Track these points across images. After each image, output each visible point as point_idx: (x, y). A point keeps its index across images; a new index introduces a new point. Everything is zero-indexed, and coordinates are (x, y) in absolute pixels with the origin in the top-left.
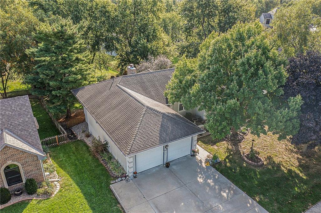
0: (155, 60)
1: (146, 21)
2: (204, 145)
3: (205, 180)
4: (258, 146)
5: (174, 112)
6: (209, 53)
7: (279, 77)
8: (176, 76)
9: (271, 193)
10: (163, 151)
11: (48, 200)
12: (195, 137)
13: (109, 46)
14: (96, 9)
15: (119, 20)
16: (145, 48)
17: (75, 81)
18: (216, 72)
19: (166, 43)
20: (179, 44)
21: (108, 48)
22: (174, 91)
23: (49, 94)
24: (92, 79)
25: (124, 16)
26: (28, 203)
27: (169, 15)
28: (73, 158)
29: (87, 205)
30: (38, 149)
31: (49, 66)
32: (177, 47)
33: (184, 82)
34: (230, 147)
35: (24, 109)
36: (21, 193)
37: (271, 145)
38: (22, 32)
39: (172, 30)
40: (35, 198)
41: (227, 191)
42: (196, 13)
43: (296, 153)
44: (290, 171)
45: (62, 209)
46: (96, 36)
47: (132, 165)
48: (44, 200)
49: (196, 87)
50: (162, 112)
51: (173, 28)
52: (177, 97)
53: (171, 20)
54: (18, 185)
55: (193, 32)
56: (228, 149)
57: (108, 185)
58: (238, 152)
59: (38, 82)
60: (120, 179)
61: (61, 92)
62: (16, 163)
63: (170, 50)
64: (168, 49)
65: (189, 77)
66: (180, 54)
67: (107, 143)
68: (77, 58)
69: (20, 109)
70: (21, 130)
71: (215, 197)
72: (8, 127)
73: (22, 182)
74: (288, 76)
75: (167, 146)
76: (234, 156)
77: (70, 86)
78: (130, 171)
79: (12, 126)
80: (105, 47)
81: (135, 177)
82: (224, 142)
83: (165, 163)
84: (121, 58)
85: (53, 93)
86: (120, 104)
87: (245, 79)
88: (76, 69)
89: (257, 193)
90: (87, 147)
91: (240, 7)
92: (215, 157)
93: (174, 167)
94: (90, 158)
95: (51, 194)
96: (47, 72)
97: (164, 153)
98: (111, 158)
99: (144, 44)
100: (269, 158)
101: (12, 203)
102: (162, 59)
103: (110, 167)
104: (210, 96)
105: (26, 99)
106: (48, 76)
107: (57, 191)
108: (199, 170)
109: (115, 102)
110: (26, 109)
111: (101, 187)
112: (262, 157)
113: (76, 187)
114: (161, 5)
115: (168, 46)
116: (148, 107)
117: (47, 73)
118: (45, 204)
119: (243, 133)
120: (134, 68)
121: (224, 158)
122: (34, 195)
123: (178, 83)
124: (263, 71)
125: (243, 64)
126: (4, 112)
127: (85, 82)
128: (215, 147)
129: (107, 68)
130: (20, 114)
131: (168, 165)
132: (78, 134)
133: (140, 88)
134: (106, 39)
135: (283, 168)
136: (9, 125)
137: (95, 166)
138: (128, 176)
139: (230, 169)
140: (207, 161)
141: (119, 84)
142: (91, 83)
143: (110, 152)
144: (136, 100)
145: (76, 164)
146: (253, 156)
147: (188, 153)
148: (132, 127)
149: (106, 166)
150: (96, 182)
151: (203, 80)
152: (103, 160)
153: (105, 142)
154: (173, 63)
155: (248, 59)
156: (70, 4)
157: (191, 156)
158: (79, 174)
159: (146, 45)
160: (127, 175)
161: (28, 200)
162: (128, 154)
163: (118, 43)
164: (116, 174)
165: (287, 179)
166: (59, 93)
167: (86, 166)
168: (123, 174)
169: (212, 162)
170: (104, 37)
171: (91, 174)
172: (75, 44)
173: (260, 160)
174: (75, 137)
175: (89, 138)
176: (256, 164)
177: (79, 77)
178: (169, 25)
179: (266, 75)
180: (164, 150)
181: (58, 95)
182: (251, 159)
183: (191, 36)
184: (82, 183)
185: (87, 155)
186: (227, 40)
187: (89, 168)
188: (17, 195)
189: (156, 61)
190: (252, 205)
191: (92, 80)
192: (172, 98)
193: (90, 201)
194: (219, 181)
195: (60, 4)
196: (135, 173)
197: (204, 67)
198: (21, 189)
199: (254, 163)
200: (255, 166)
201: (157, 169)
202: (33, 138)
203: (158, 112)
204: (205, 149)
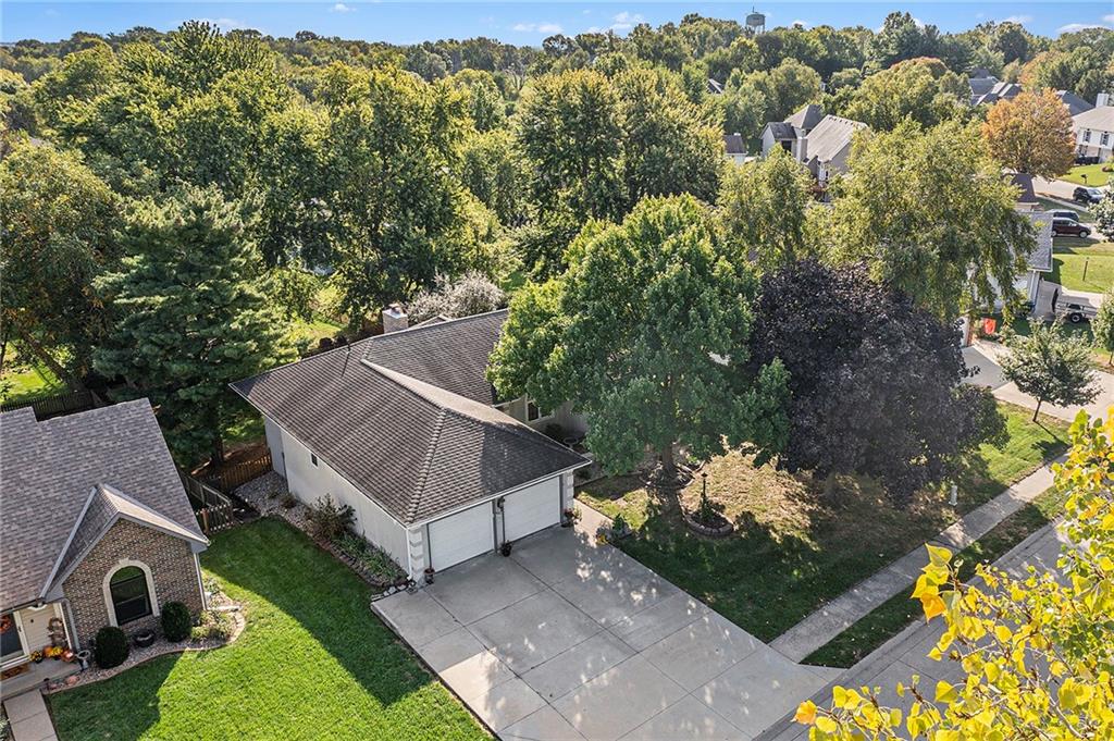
0: (454, 288)
1: (420, 171)
2: (594, 502)
3: (595, 572)
4: (724, 493)
5: (515, 422)
6: (583, 274)
7: (735, 322)
8: (511, 329)
9: (742, 586)
10: (493, 516)
11: (223, 649)
12: (569, 474)
13: (315, 249)
14: (269, 143)
15: (343, 173)
16: (423, 251)
17: (242, 358)
18: (602, 314)
19: (483, 232)
20: (520, 232)
21: (311, 257)
22: (509, 368)
23: (165, 398)
24: (283, 351)
25: (356, 161)
26: (176, 660)
27: (484, 140)
28: (261, 559)
29: (322, 651)
30: (189, 527)
31: (164, 320)
32: (516, 243)
33: (530, 344)
34: (656, 502)
35: (143, 434)
36: (151, 642)
37: (756, 487)
38: (63, 225)
39: (499, 185)
40: (188, 649)
41: (644, 591)
42: (563, 144)
43: (810, 502)
44: (789, 540)
45: (262, 663)
46: (274, 222)
47: (419, 551)
48: (214, 650)
49: (557, 354)
50: (483, 420)
51: (500, 179)
52: (518, 380)
53: (494, 157)
54: (141, 623)
55: (558, 197)
56: (650, 505)
57: (366, 604)
58: (675, 509)
59: (133, 365)
60: (392, 590)
61: (201, 390)
62: (137, 563)
63: (497, 252)
64: (489, 248)
65: (541, 332)
66: (526, 262)
67: (349, 512)
68: (240, 294)
69: (134, 432)
70: (142, 484)
71: (619, 605)
72: (110, 479)
73: (151, 612)
74: (753, 319)
75: (501, 500)
76: (665, 518)
77: (227, 372)
78: (415, 569)
79: (118, 476)
80: (304, 253)
81: (429, 582)
82: (642, 491)
83: (499, 546)
84: (350, 281)
85: (182, 394)
86: (375, 409)
87: (664, 329)
88: (242, 323)
89: (712, 590)
90: (296, 531)
91: (679, 128)
92: (619, 522)
93: (523, 554)
94: (308, 553)
95: (229, 636)
96: (163, 337)
97: (494, 519)
98: (363, 545)
99: (418, 240)
100: (747, 516)
101: (134, 663)
102: (474, 283)
103: (364, 566)
104: (592, 374)
105: (143, 406)
106: (162, 347)
107: (241, 630)
108: (580, 555)
109: (362, 405)
110: (149, 432)
111: (349, 611)
112: (730, 516)
113: (286, 616)
114: (460, 124)
115: (489, 238)
116: (448, 411)
117: (162, 340)
118: (217, 658)
119: (689, 466)
120: (402, 315)
121: (640, 523)
122: (184, 643)
123: (516, 347)
124: (699, 310)
125: (655, 296)
126: (94, 442)
127: (266, 360)
128: (621, 502)
129: (308, 317)
130: (134, 446)
131: (506, 549)
132: (261, 504)
133: (422, 367)
134: (303, 228)
135: (774, 535)
136: (111, 474)
137: (326, 570)
138: (411, 580)
139: (654, 545)
140: (600, 533)
141: (366, 358)
142: (282, 361)
143: (360, 531)
144: (416, 395)
145: (273, 572)
146: (710, 514)
147: (555, 518)
148: (415, 461)
149: (354, 567)
150: (334, 601)
151: (571, 337)
152: (343, 553)
153: (344, 510)
154: (507, 290)
155: (666, 285)
156: (193, 133)
157: (563, 526)
158: (285, 591)
159: (423, 242)
160: (409, 578)
161: (172, 653)
162: (411, 522)
163: (341, 240)
164: (383, 579)
165: (782, 555)
166: (197, 393)
167: (301, 573)
168: (399, 577)
169: (612, 534)
170: (297, 225)
171: (318, 588)
172: (235, 255)
173: (726, 522)
174: (252, 511)
175: (293, 510)
176: (714, 530)
177: (252, 345)
178: (489, 170)
179: (704, 318)
180: (494, 513)
181: (195, 398)
182: (706, 522)
183: (553, 209)
184: (299, 608)
185: (297, 548)
186: (620, 241)
187: (309, 575)
188: (141, 645)
189: (459, 290)
190: (697, 611)
191: (283, 353)
192: (506, 383)
193: (327, 642)
194: (628, 574)
195: (166, 134)
196: (429, 571)
197: (575, 305)
198: (151, 631)
199: (710, 529)
200: (711, 535)
201: (481, 560)
202: (173, 502)
203: (473, 421)
204: (597, 509)
